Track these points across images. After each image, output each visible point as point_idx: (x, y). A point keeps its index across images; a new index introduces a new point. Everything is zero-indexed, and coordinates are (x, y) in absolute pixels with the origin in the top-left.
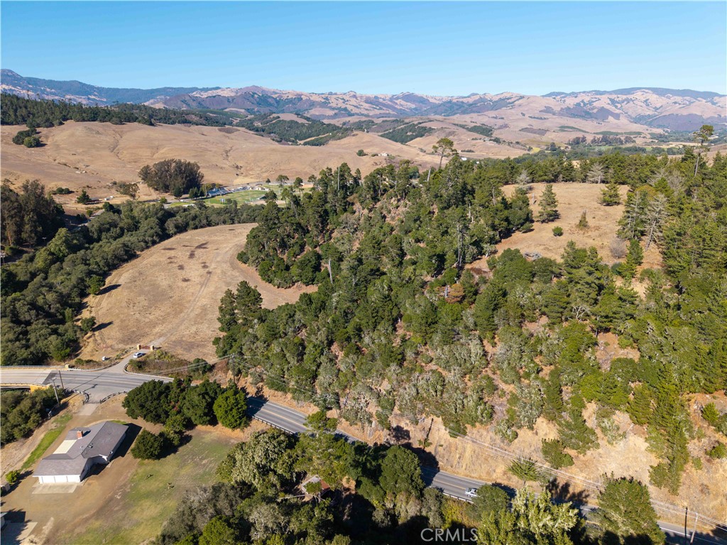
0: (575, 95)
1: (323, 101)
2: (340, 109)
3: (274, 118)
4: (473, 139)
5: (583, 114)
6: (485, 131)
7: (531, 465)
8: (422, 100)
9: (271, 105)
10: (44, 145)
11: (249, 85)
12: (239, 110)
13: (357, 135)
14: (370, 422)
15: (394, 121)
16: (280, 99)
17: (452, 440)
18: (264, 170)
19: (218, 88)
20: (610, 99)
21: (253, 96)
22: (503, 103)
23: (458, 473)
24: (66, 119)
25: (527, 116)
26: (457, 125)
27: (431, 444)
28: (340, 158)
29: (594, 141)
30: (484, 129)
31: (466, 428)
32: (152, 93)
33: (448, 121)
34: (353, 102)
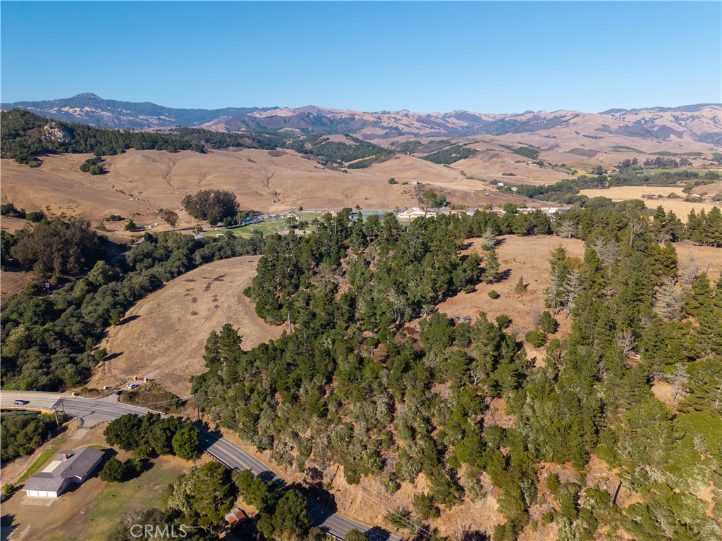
0: (635, 112)
1: (375, 120)
2: (391, 128)
3: (324, 140)
4: (516, 162)
5: (643, 132)
6: (530, 153)
7: (406, 514)
8: (475, 118)
9: (324, 124)
10: (107, 172)
11: (306, 105)
12: (294, 130)
13: (399, 158)
14: (292, 464)
15: (440, 142)
16: (334, 119)
17: (348, 486)
18: (299, 197)
19: (277, 108)
20: (674, 117)
21: (308, 116)
22: (558, 121)
23: (348, 516)
24: (128, 147)
25: (581, 134)
26: (504, 146)
27: (333, 488)
28: (371, 186)
29: (647, 163)
30: (530, 151)
31: (360, 477)
32: (215, 114)
33: (494, 142)
34: (405, 120)
